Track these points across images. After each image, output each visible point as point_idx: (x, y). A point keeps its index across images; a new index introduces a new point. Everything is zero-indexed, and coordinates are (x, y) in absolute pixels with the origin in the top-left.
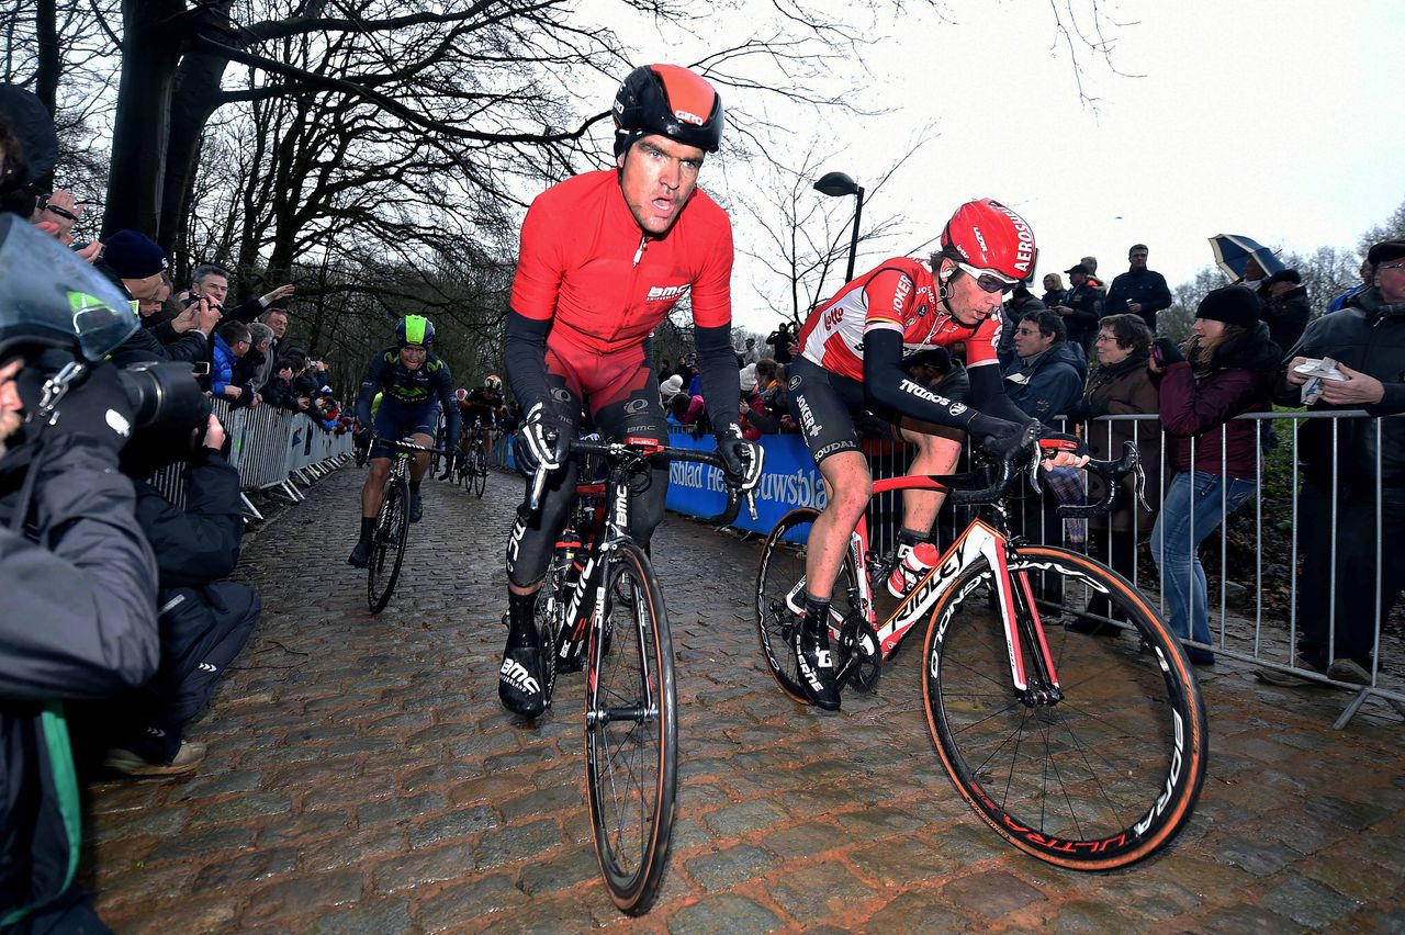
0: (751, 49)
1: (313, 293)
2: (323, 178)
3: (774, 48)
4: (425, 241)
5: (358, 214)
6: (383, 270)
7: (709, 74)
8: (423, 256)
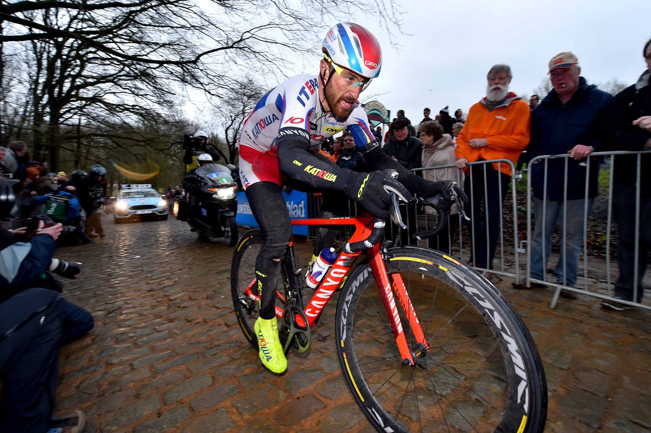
0: (271, 26)
1: (75, 138)
2: (73, 82)
3: (281, 26)
4: (131, 112)
5: (95, 100)
6: (113, 126)
7: (254, 36)
8: (132, 120)
